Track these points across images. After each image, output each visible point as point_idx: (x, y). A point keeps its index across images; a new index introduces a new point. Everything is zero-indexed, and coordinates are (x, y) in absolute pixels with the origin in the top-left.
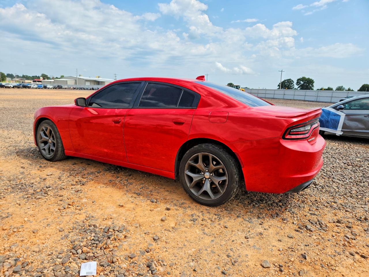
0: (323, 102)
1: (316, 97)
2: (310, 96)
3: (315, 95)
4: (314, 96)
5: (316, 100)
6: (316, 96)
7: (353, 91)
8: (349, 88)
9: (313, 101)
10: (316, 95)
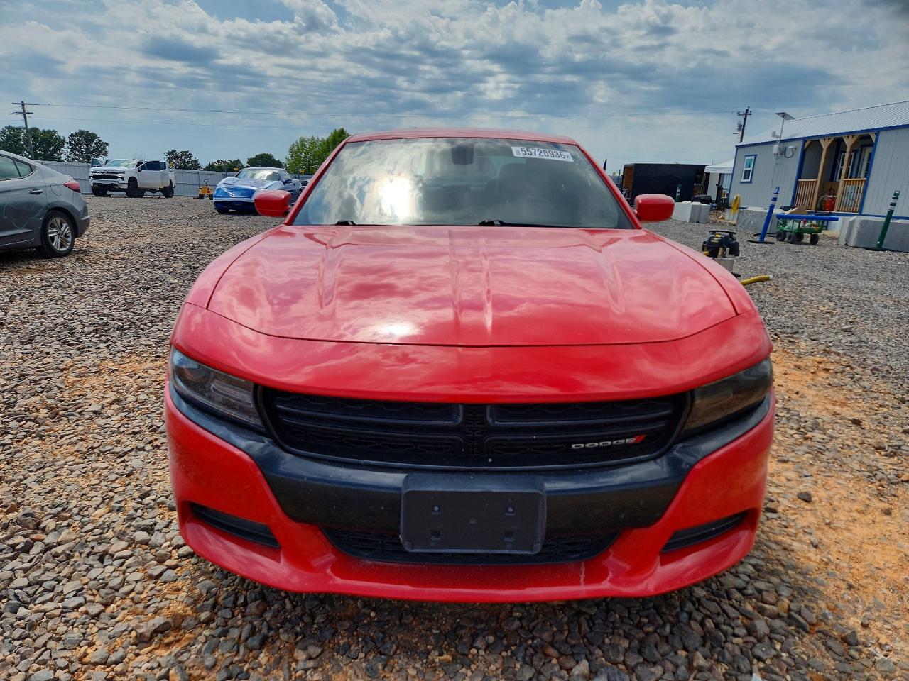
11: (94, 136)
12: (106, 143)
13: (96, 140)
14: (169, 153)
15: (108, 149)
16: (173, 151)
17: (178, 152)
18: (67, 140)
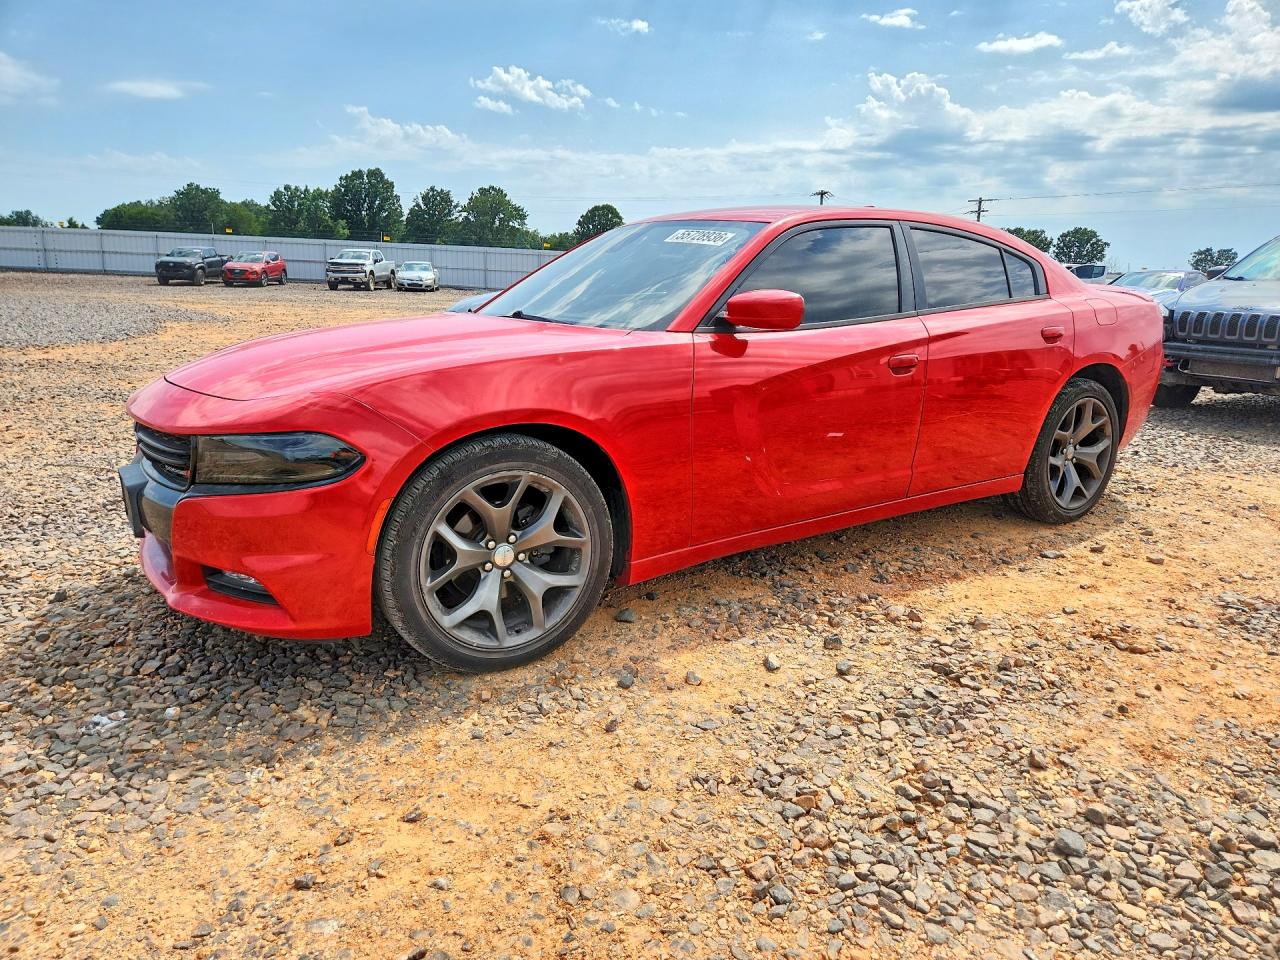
0: (74, 272)
1: (41, 254)
2: (11, 249)
3: (35, 247)
4: (32, 250)
5: (42, 266)
6: (38, 251)
7: (86, 228)
8: (71, 219)
9: (34, 270)
10: (40, 247)
11: (1094, 234)
12: (1106, 244)
13: (1094, 240)
14: (1200, 253)
15: (1107, 251)
16: (1208, 250)
17: (1215, 250)
18: (1055, 242)
